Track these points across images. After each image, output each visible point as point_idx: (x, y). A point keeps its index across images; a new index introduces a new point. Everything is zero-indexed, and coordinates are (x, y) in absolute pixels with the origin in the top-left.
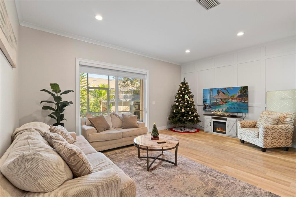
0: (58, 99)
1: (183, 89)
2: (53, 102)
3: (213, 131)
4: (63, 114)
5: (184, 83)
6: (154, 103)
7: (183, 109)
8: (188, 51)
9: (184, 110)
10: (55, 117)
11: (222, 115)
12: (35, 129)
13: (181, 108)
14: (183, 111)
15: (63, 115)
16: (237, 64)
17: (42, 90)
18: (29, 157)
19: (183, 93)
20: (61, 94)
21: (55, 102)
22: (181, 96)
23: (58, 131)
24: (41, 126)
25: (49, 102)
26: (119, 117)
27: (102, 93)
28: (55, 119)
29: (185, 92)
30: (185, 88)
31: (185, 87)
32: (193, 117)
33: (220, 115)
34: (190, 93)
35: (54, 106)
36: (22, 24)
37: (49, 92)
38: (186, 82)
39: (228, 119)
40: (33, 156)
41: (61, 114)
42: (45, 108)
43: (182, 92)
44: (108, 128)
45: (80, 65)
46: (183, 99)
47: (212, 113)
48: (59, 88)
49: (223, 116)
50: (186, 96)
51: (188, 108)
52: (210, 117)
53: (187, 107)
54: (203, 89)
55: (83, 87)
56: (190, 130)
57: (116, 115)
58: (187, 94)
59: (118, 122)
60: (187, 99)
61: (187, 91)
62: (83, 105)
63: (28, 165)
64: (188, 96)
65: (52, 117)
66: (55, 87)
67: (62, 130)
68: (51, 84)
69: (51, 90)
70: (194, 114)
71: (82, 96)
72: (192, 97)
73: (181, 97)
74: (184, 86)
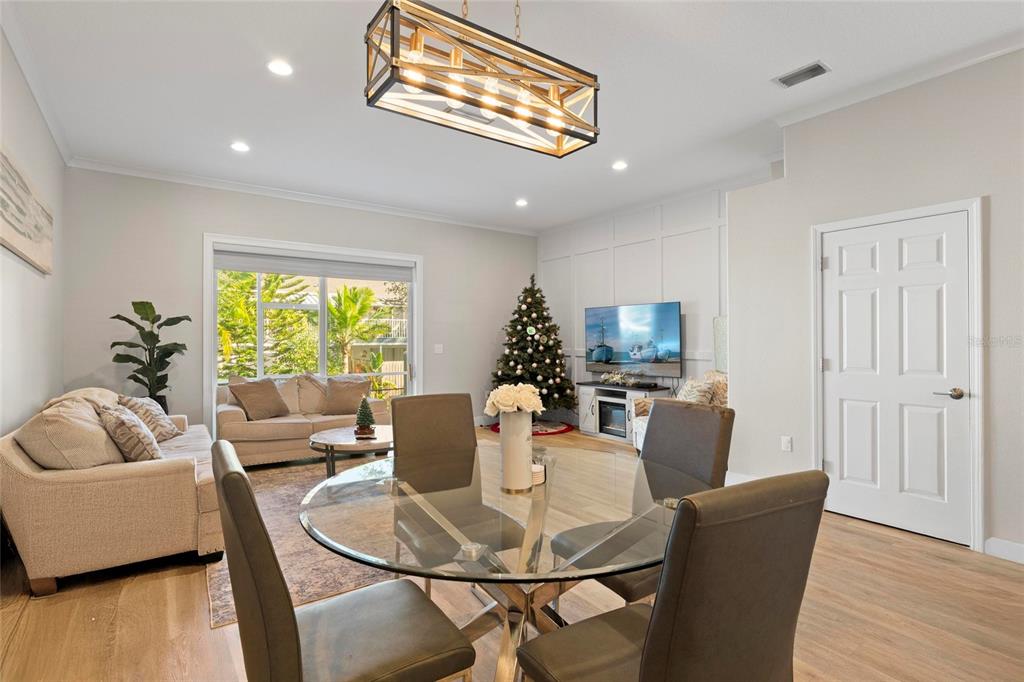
0: (150, 338)
1: (524, 307)
2: (139, 346)
3: (601, 430)
4: (167, 375)
5: (531, 292)
6: (439, 348)
7: (520, 367)
8: (522, 203)
9: (523, 368)
10: (146, 380)
11: (620, 382)
12: (86, 399)
13: (517, 364)
14: (519, 372)
15: (165, 377)
16: (663, 238)
17: (114, 318)
18: (50, 418)
19: (525, 319)
20: (159, 327)
21: (145, 346)
22: (519, 327)
23: (137, 407)
24: (100, 395)
25: (131, 345)
26: (319, 386)
27: (349, 315)
28: (146, 385)
29: (529, 316)
30: (529, 306)
31: (530, 303)
32: (547, 388)
33: (618, 384)
34: (548, 319)
35: (144, 357)
36: (71, 164)
37: (131, 323)
38: (536, 289)
39: (630, 394)
40: (56, 418)
41: (159, 374)
42: (119, 358)
43: (521, 317)
44: (282, 412)
45: (215, 251)
46: (523, 336)
47: (602, 377)
48: (154, 312)
49: (624, 385)
50: (531, 330)
51: (534, 365)
52: (592, 390)
53: (531, 359)
54: (586, 309)
55: (288, 298)
56: (545, 428)
57: (312, 381)
58: (534, 323)
59: (314, 398)
60: (532, 336)
61: (534, 315)
62: (287, 355)
63: (49, 428)
64: (536, 328)
65: (137, 380)
66: (144, 308)
67: (148, 407)
68: (134, 304)
69: (136, 318)
70: (551, 381)
71: (284, 326)
72: (550, 331)
73: (519, 332)
74: (529, 300)
